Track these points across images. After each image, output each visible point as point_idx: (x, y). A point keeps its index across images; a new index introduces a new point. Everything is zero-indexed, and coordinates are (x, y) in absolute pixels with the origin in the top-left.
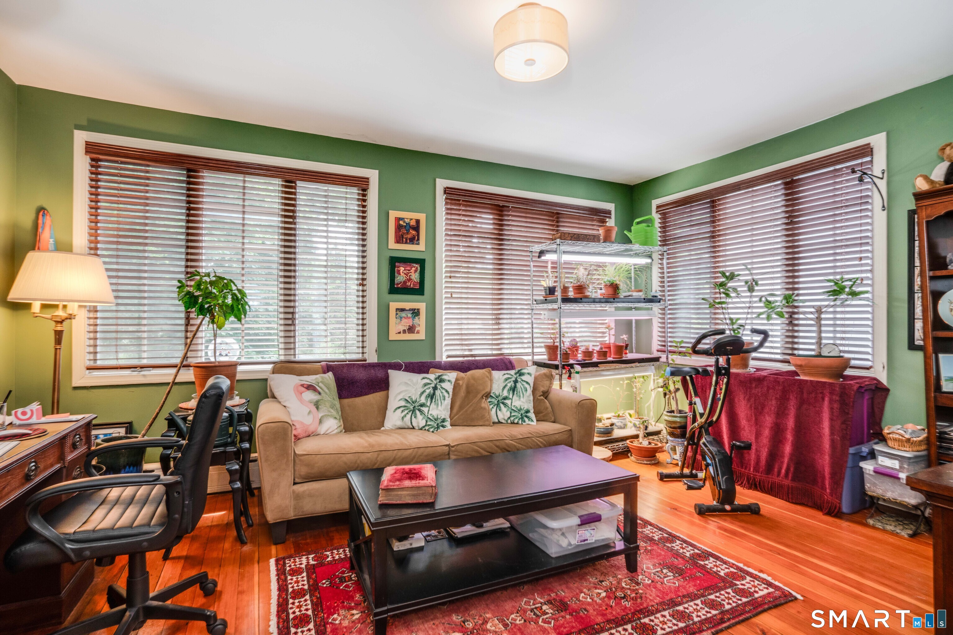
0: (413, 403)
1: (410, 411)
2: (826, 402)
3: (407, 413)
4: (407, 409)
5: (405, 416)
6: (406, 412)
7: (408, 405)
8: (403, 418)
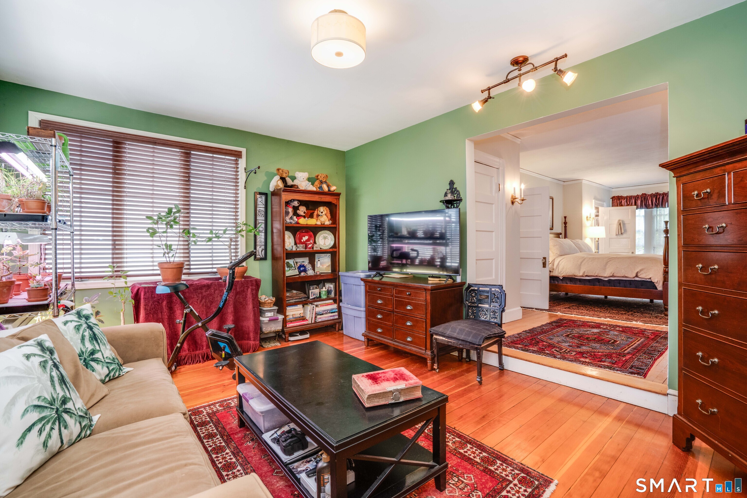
0: (52, 405)
1: (54, 423)
2: (249, 290)
3: (52, 429)
4: (48, 422)
5: (49, 436)
6: (48, 427)
7: (46, 413)
8: (45, 444)
